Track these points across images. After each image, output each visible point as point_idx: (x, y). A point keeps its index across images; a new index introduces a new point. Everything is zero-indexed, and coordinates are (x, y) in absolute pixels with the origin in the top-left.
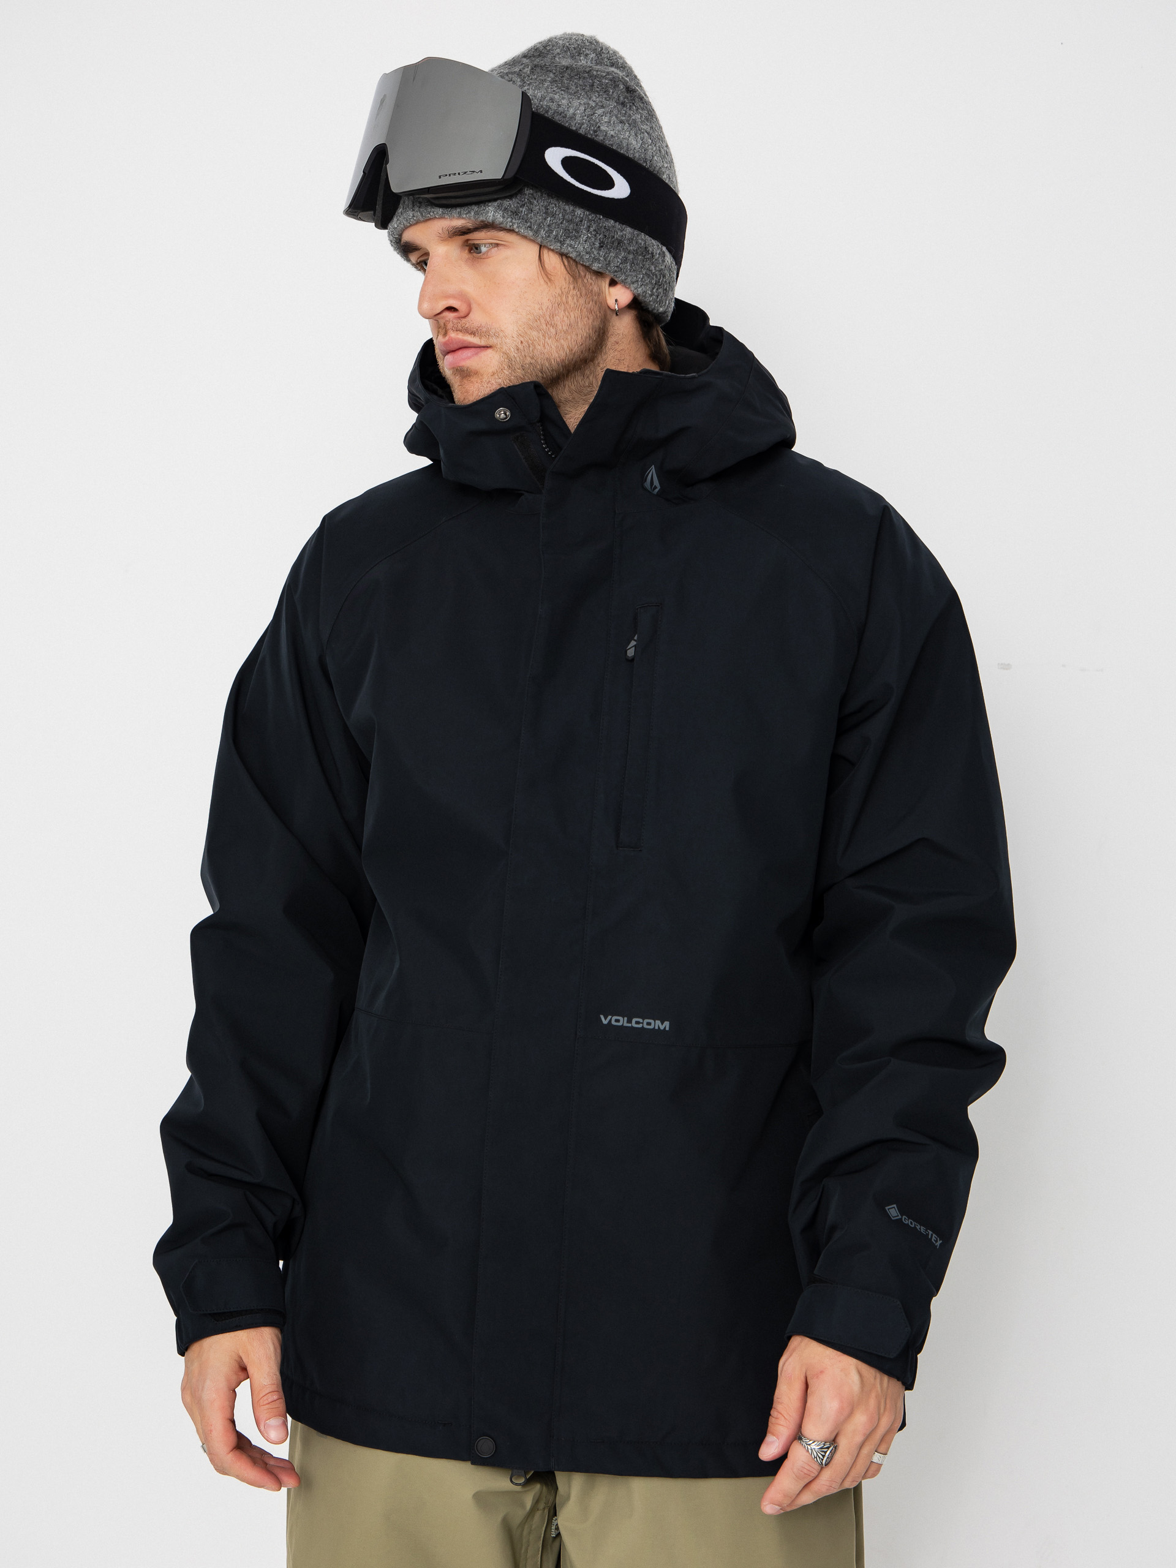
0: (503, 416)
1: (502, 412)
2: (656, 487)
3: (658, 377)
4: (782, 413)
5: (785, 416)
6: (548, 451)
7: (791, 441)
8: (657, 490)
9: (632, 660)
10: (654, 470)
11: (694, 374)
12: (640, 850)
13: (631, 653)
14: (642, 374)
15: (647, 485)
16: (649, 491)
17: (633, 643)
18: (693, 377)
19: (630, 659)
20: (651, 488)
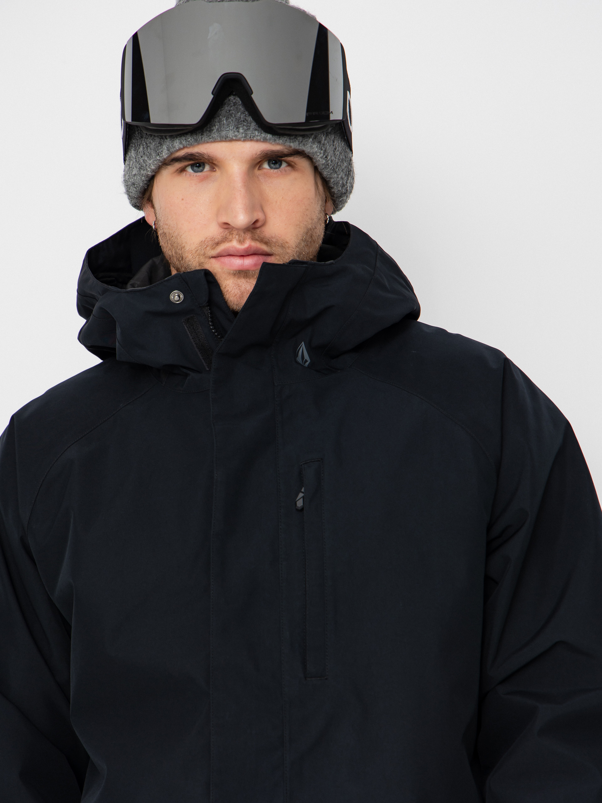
0: (176, 298)
1: (177, 295)
2: (306, 361)
3: (304, 265)
4: (407, 289)
5: (410, 292)
6: (215, 333)
7: (416, 313)
8: (307, 363)
9: (302, 510)
10: (303, 345)
11: (332, 261)
12: (326, 679)
13: (300, 504)
14: (291, 265)
15: (299, 359)
16: (301, 365)
17: (301, 495)
18: (332, 263)
19: (300, 509)
20: (303, 362)
